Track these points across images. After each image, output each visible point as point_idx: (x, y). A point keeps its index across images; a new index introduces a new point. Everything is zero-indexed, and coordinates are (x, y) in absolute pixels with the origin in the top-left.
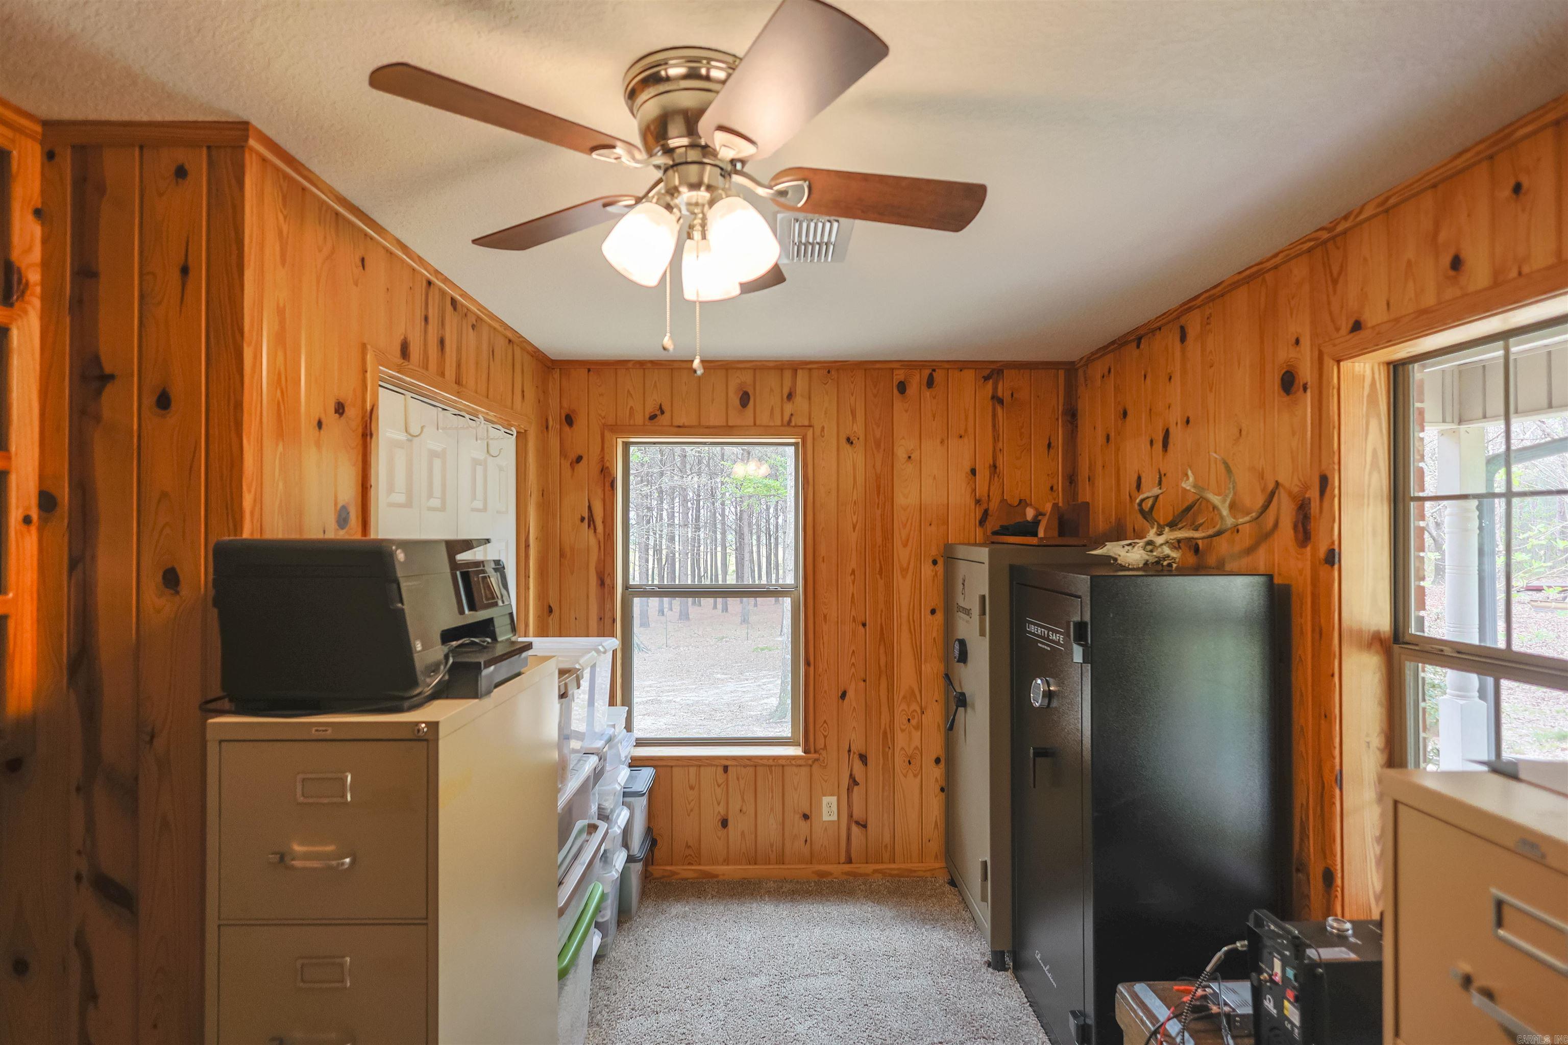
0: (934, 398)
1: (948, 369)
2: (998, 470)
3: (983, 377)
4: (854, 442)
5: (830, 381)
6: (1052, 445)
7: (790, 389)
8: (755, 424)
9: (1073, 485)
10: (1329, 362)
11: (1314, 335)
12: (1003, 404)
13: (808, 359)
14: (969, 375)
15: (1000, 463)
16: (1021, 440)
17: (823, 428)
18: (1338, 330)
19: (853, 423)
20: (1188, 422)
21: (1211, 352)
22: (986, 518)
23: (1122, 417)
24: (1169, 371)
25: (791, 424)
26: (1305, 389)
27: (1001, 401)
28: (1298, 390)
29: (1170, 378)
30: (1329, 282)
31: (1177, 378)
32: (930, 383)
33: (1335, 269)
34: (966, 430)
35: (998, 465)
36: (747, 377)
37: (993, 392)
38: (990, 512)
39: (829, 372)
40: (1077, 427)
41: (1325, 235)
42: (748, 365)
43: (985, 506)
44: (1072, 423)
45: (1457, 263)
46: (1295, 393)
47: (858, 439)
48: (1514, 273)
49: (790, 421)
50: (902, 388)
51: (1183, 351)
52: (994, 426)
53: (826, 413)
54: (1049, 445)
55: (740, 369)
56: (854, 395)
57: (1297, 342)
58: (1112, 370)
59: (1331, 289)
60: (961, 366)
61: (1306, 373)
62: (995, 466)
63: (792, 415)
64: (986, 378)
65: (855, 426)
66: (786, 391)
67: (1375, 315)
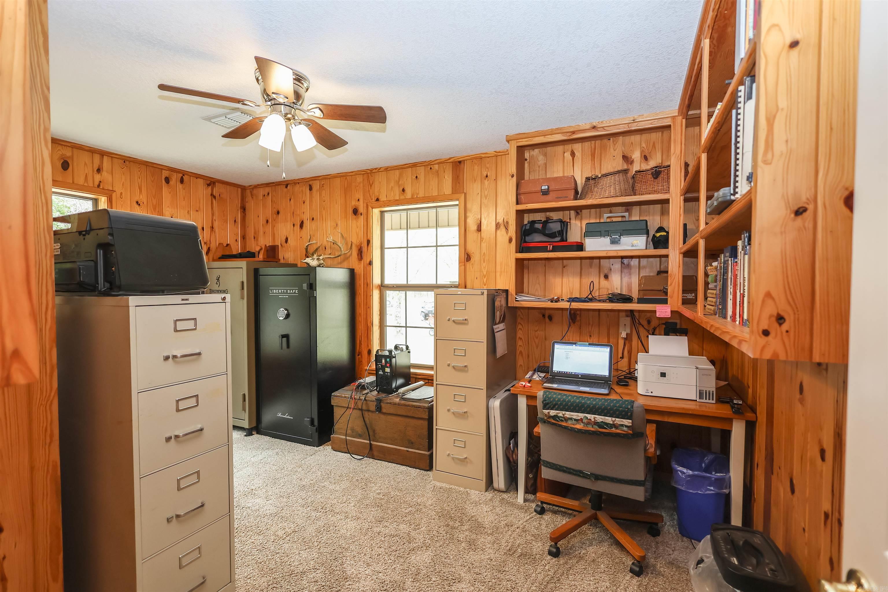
0: (184, 189)
1: (190, 176)
2: (214, 229)
3: (207, 184)
4: (141, 204)
5: (125, 167)
6: (236, 221)
7: (99, 166)
8: (73, 182)
9: (244, 240)
10: (370, 208)
11: (364, 199)
12: (216, 199)
13: (112, 152)
14: (201, 181)
15: (215, 226)
16: (224, 217)
17: (121, 194)
18: (372, 199)
19: (140, 194)
20: (313, 219)
21: (324, 196)
22: (209, 252)
23: (276, 213)
24: (303, 199)
25: (100, 187)
26: (361, 215)
27: (215, 197)
28: (359, 214)
29: (304, 203)
30: (369, 186)
31: (307, 202)
32: (182, 181)
33: (371, 182)
34: (199, 208)
35: (214, 227)
36: (68, 153)
37: (211, 192)
38: (211, 249)
39: (124, 162)
40: (246, 215)
41: (369, 172)
42: (69, 145)
43: (209, 246)
44: (244, 213)
45: (403, 190)
46: (358, 215)
47: (143, 203)
48: (416, 196)
49: (99, 186)
50: (167, 180)
51: (311, 194)
52: (212, 208)
53: (123, 185)
54: (235, 221)
55: (62, 145)
56: (140, 178)
57: (359, 200)
58: (270, 194)
59: (370, 187)
60: (198, 176)
61: (361, 210)
62: (213, 227)
63: (100, 182)
64: (208, 185)
65: (141, 196)
66: (96, 167)
67: (383, 198)
